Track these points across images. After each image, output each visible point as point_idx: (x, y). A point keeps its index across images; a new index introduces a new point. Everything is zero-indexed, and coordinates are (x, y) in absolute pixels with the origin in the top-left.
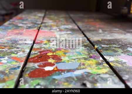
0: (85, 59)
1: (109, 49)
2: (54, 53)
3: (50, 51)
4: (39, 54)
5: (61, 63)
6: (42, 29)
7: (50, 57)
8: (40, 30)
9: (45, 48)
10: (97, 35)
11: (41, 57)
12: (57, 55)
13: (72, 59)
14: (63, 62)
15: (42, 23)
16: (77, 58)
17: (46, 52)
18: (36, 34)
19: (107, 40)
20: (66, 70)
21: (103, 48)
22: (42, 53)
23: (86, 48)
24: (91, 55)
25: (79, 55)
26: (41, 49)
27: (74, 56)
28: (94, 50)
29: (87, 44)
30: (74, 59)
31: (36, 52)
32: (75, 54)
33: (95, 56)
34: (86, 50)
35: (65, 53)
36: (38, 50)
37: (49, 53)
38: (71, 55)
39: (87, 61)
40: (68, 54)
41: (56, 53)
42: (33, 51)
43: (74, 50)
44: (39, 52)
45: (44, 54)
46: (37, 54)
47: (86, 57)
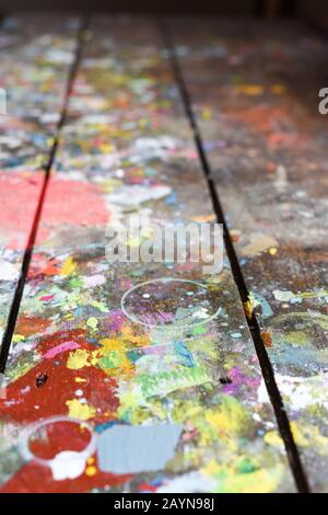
0: (205, 398)
1: (301, 321)
2: (94, 353)
3: (80, 341)
4: (37, 357)
5: (116, 428)
6: (60, 167)
7: (78, 380)
8: (53, 171)
9: (62, 314)
10: (265, 212)
11: (46, 378)
12: (103, 366)
13: (156, 399)
14: (122, 422)
16: (175, 393)
17: (67, 345)
18: (34, 206)
19: (298, 250)
20: (130, 476)
21: (278, 309)
22: (51, 354)
23: (215, 316)
24: (226, 371)
25: (182, 368)
26: (47, 323)
27: (165, 376)
28: (242, 331)
29: (219, 284)
30: (164, 401)
31: (28, 347)
32: (171, 358)
33: (243, 376)
34: (211, 329)
35: (133, 356)
36: (36, 327)
37: (74, 351)
38: (154, 369)
39: (209, 413)
40: (142, 360)
41: (102, 351)
42: (16, 338)
43: (170, 327)
44: (40, 343)
45: (57, 357)
46: (31, 361)
47: (209, 387)
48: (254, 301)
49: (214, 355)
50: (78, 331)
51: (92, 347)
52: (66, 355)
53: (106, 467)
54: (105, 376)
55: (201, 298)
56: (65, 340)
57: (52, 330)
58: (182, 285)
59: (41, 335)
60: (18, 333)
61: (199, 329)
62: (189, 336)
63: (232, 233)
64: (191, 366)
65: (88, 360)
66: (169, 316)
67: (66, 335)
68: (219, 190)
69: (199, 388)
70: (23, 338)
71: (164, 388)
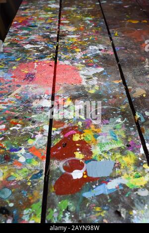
0: (122, 152)
2: (82, 135)
3: (76, 131)
4: (62, 136)
5: (92, 162)
6: (60, 59)
7: (77, 145)
8: (58, 60)
9: (69, 120)
11: (66, 144)
12: (85, 140)
13: (105, 152)
14: (94, 160)
15: (58, 39)
16: (111, 150)
17: (72, 132)
18: (52, 76)
21: (146, 119)
22: (67, 135)
23: (124, 121)
24: (129, 142)
25: (113, 141)
26: (64, 124)
27: (107, 143)
28: (134, 127)
29: (124, 109)
30: (108, 153)
31: (58, 133)
32: (109, 137)
33: (135, 144)
34: (122, 126)
35: (96, 136)
36: (60, 125)
37: (75, 134)
38: (103, 141)
39: (123, 157)
40: (99, 138)
41: (84, 134)
42: (53, 129)
43: (108, 125)
44: (62, 131)
45: (69, 136)
46: (60, 138)
47: (123, 147)
48: (138, 116)
49: (124, 136)
50: (75, 127)
51: (81, 133)
52: (72, 136)
53: (90, 175)
54: (87, 143)
55: (119, 114)
56: (71, 130)
57: (66, 126)
58: (111, 109)
59: (62, 128)
60: (54, 127)
61: (118, 126)
62: (115, 129)
63: (129, 87)
64: (116, 140)
65: (80, 138)
66: (107, 121)
67: (71, 128)
68: (123, 69)
69: (120, 148)
70: (56, 129)
71: (108, 148)
